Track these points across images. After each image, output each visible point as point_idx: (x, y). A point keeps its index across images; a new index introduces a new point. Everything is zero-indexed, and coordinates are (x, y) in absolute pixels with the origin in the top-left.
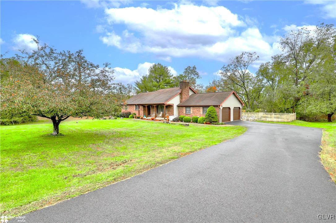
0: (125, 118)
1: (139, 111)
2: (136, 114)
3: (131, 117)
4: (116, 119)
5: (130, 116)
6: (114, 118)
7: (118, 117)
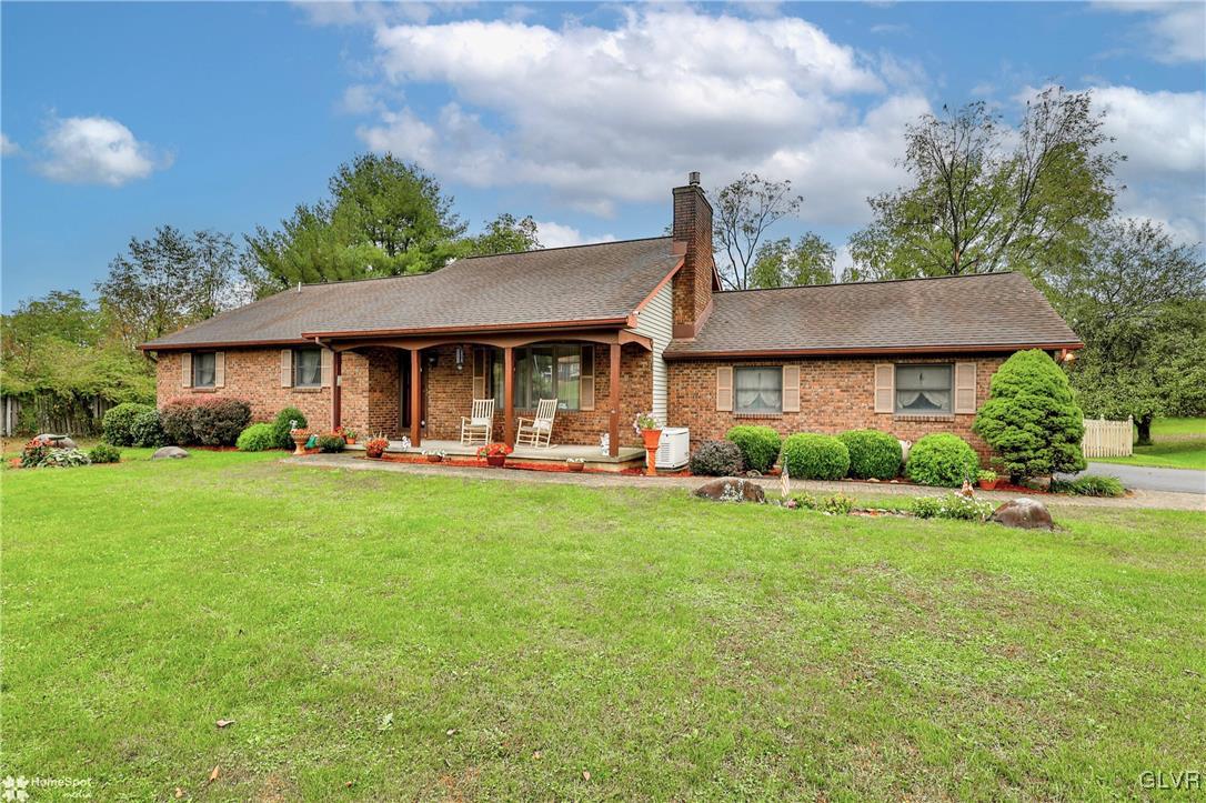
0: (198, 454)
1: (338, 390)
2: (308, 418)
3: (260, 445)
4: (113, 459)
5: (247, 435)
6: (84, 451)
7: (129, 441)
